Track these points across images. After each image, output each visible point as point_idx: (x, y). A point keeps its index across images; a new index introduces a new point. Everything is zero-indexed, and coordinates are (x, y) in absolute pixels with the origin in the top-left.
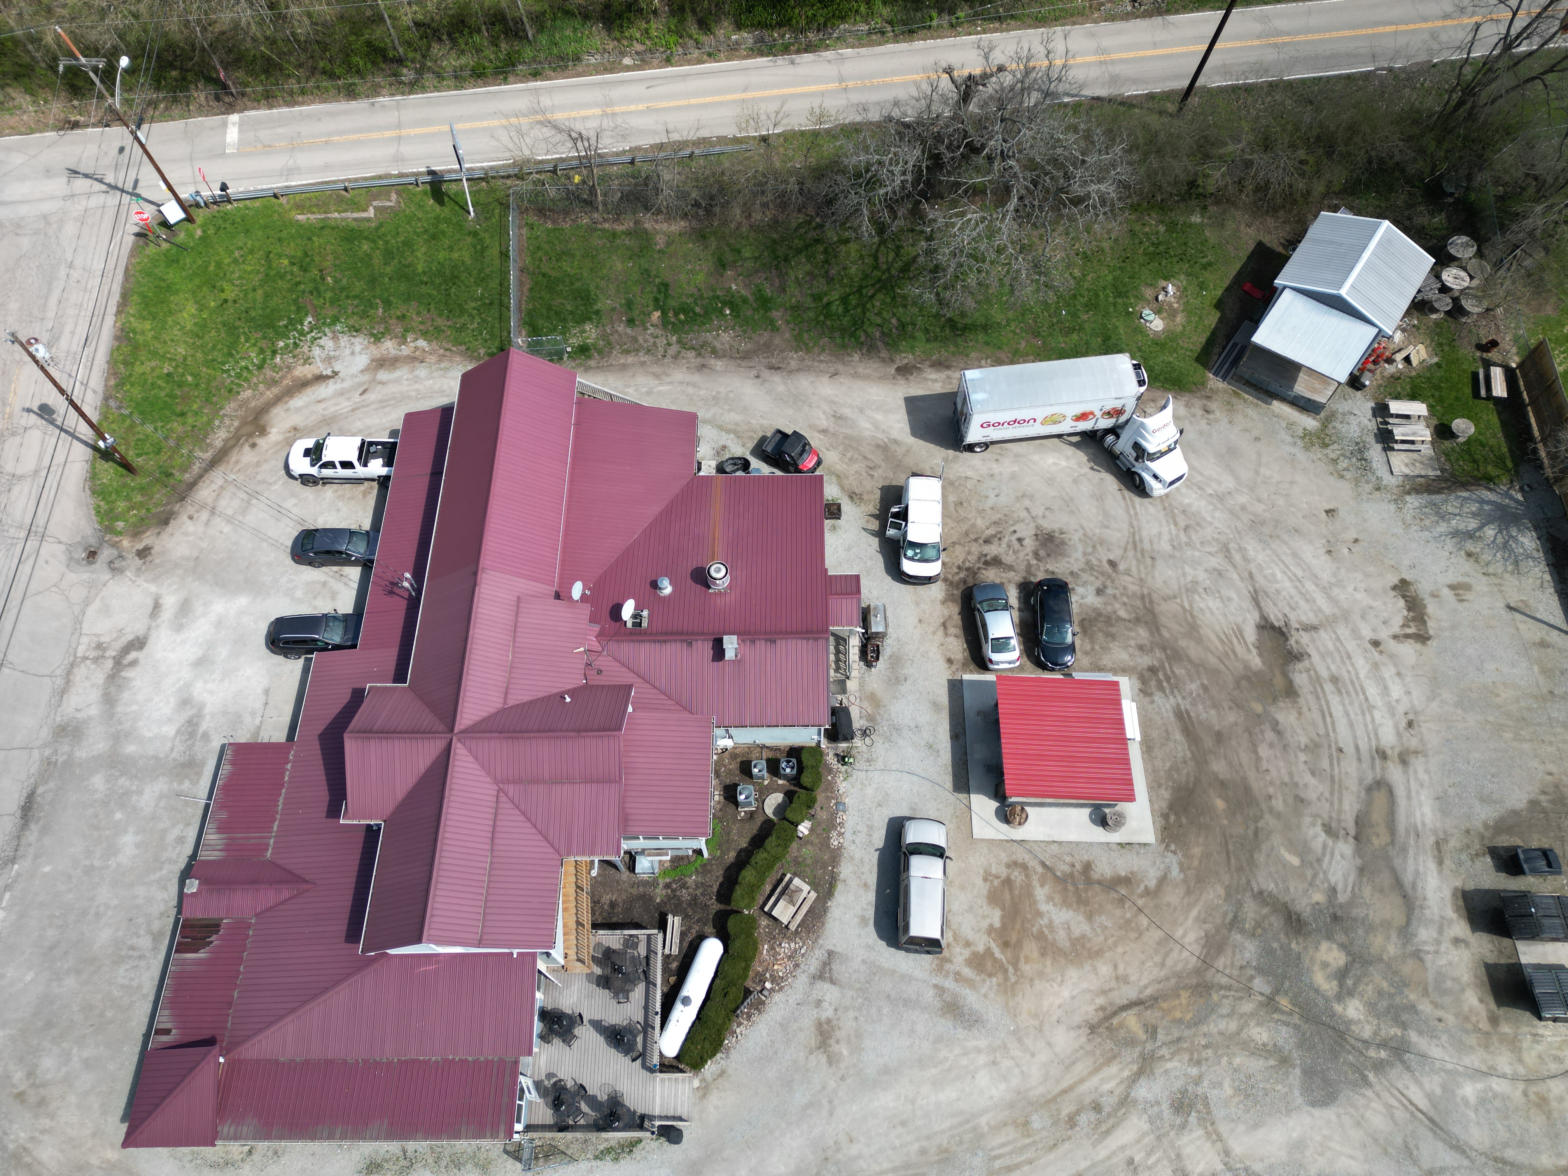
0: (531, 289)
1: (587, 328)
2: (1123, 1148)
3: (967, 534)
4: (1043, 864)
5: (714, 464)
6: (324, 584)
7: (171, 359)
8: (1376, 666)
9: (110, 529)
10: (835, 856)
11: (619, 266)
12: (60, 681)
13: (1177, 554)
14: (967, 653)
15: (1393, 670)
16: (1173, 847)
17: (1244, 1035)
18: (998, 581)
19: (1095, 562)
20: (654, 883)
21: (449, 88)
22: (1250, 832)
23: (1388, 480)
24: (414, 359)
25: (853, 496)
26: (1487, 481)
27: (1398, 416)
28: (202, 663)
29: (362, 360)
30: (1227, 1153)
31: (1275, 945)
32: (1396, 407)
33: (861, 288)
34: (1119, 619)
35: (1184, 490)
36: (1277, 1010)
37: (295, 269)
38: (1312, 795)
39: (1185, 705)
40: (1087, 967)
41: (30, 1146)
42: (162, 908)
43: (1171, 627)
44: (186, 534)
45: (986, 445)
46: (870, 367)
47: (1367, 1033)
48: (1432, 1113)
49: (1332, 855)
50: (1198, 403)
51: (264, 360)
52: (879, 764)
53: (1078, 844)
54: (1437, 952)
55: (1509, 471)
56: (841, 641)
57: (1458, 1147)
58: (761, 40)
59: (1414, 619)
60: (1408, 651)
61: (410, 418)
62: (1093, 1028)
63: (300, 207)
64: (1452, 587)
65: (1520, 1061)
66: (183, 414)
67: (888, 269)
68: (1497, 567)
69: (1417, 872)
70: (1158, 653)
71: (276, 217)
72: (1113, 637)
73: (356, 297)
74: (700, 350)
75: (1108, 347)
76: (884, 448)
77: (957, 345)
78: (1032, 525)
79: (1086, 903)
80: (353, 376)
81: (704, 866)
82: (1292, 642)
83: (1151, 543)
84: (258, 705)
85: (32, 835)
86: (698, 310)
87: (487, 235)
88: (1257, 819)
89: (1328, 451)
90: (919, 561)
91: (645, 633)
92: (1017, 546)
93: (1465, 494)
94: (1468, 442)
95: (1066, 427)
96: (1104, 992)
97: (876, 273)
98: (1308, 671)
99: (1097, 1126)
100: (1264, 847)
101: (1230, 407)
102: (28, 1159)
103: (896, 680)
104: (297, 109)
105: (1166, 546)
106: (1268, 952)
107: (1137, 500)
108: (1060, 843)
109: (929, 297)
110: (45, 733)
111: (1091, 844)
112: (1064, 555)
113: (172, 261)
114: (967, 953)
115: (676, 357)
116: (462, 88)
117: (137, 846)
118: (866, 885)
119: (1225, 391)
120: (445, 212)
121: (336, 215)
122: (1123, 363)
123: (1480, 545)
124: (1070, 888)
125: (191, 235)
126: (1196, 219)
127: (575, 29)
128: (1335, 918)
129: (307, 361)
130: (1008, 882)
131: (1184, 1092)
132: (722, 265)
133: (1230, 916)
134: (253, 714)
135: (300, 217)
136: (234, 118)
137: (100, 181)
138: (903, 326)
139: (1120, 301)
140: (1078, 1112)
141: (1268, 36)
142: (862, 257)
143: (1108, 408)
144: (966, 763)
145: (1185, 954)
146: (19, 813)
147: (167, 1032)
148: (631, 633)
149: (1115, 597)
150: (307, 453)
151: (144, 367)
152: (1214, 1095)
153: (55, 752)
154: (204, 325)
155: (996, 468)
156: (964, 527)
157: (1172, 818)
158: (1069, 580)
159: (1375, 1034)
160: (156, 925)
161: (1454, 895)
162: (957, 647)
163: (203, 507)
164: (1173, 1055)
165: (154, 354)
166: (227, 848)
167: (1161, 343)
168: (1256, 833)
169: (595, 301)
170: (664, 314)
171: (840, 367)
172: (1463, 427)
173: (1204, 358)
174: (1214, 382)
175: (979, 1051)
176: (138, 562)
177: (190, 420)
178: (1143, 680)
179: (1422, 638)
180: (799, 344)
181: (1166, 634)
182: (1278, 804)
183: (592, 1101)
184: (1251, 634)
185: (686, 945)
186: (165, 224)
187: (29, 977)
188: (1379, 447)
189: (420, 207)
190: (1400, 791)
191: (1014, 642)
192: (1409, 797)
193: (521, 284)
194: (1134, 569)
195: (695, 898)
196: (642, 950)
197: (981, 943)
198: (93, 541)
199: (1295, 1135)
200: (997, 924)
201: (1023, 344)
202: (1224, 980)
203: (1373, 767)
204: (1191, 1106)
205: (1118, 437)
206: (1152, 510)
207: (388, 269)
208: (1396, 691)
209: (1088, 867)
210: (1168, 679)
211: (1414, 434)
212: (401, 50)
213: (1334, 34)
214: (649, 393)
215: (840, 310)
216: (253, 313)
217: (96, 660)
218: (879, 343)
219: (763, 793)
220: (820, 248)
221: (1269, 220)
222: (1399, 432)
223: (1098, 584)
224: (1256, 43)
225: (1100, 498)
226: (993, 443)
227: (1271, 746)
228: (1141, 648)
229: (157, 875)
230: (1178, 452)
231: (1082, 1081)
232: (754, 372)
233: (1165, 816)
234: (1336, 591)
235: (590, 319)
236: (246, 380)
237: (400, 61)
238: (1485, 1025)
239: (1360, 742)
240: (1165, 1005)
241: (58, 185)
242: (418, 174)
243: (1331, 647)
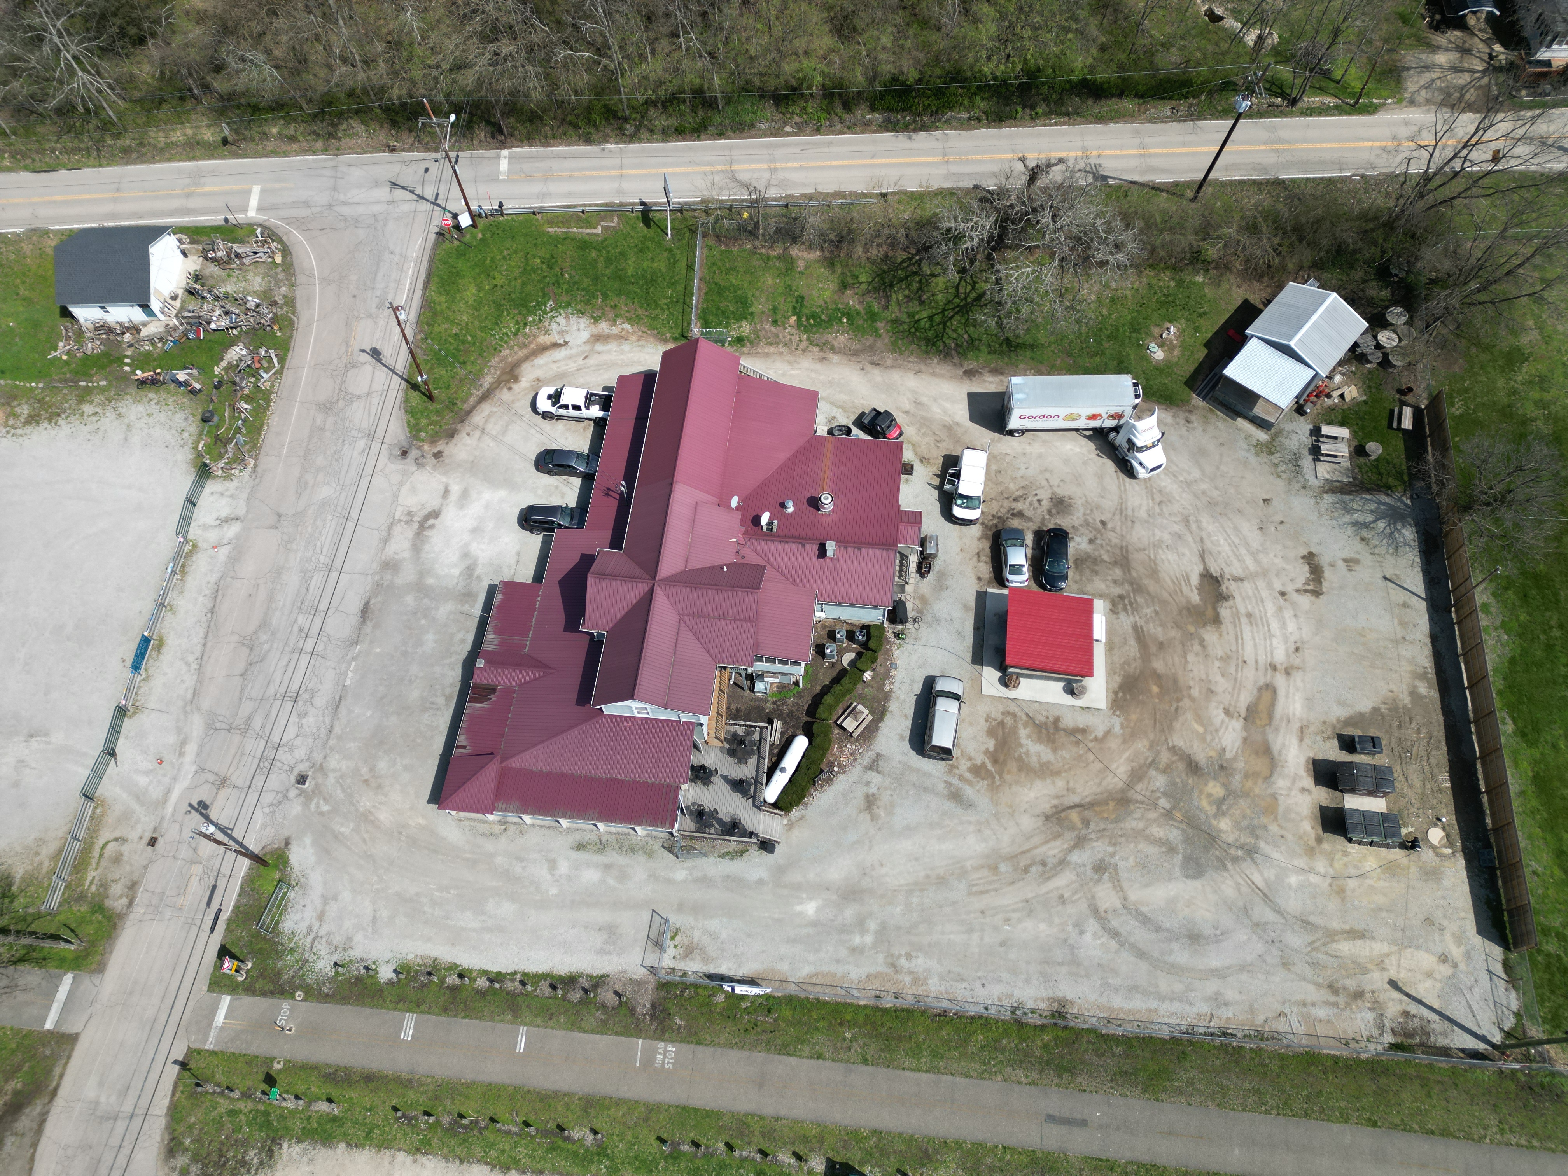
0: (706, 294)
1: (744, 324)
2: (1057, 888)
3: (1002, 493)
4: (1027, 715)
5: (826, 429)
6: (557, 487)
7: (458, 324)
8: (1280, 609)
9: (416, 437)
10: (887, 696)
11: (770, 281)
12: (384, 534)
13: (1151, 520)
14: (992, 575)
15: (1292, 613)
16: (1118, 713)
17: (1148, 832)
18: (1020, 528)
19: (1091, 521)
20: (765, 700)
21: (658, 141)
22: (1173, 709)
23: (1313, 481)
24: (621, 337)
25: (923, 460)
26: (1387, 489)
27: (1327, 437)
28: (476, 531)
29: (585, 335)
30: (1125, 899)
31: (1178, 780)
32: (1326, 430)
33: (944, 310)
34: (1103, 561)
35: (1162, 476)
36: (1172, 819)
37: (544, 266)
38: (1219, 689)
39: (1141, 622)
40: (1049, 781)
41: (373, 810)
42: (451, 681)
43: (1139, 570)
44: (465, 445)
45: (1023, 432)
46: (944, 369)
47: (1231, 839)
48: (1266, 891)
49: (1227, 728)
50: (1182, 415)
51: (518, 329)
52: (923, 641)
53: (1053, 704)
54: (1288, 795)
55: (1405, 483)
56: (904, 557)
57: (1279, 911)
58: (887, 121)
59: (1313, 580)
60: (1305, 601)
61: (622, 379)
62: (1047, 818)
63: (550, 223)
64: (1346, 561)
65: (1331, 866)
66: (464, 363)
67: (965, 298)
68: (1383, 550)
69: (1284, 745)
70: (1127, 587)
71: (533, 228)
72: (1097, 573)
73: (583, 289)
74: (822, 346)
75: (1120, 369)
76: (949, 428)
77: (1010, 358)
78: (1050, 491)
79: (1053, 742)
80: (578, 346)
81: (799, 693)
82: (1224, 587)
83: (1133, 510)
84: (513, 561)
85: (368, 628)
86: (823, 317)
87: (678, 252)
88: (1179, 700)
89: (1272, 458)
90: (966, 508)
91: (774, 535)
92: (1036, 504)
93: (1369, 497)
94: (1377, 460)
95: (1081, 423)
96: (1058, 797)
97: (957, 301)
98: (1231, 608)
99: (1042, 875)
100: (1181, 719)
101: (1206, 420)
102: (372, 818)
103: (940, 587)
104: (549, 149)
105: (1143, 514)
106: (1174, 784)
107: (1127, 480)
108: (1041, 703)
109: (992, 323)
110: (375, 566)
111: (1062, 705)
112: (1069, 514)
113: (461, 254)
114: (969, 764)
115: (805, 350)
116: (667, 141)
117: (436, 642)
118: (906, 716)
119: (1204, 408)
120: (651, 233)
121: (575, 230)
122: (1127, 380)
123: (1373, 533)
124: (1044, 731)
125: (475, 238)
126: (1199, 279)
127: (753, 104)
128: (1222, 767)
129: (547, 332)
130: (1002, 724)
131: (1102, 861)
132: (844, 286)
133: (1150, 759)
134: (509, 567)
135: (550, 230)
136: (505, 152)
137: (412, 192)
138: (972, 340)
139: (1134, 335)
140: (1031, 865)
141: (1272, 143)
142: (947, 288)
143: (1112, 412)
144: (982, 646)
145: (1116, 779)
146: (359, 614)
147: (464, 747)
148: (765, 534)
149: (1102, 546)
150: (550, 397)
151: (441, 328)
152: (1121, 864)
153: (382, 578)
154: (480, 302)
155: (1028, 449)
156: (1000, 489)
157: (1120, 695)
158: (1070, 531)
159: (1237, 840)
160: (448, 691)
161: (1307, 761)
162: (986, 570)
163: (476, 427)
164: (1098, 839)
165: (447, 319)
166: (500, 644)
167: (1161, 369)
168: (1177, 709)
169: (751, 306)
170: (799, 318)
171: (923, 367)
172: (1374, 448)
173: (1192, 382)
174: (1197, 401)
175: (970, 823)
176: (434, 461)
177: (469, 368)
178: (1114, 604)
179: (1317, 593)
180: (894, 348)
181: (1134, 574)
182: (1195, 692)
183: (720, 821)
184: (1195, 580)
185: (784, 740)
186: (457, 227)
187: (369, 714)
188: (1311, 458)
189: (634, 228)
190: (1281, 692)
191: (1025, 569)
192: (1287, 697)
193: (699, 288)
194: (1118, 528)
195: (792, 712)
196: (757, 737)
197: (979, 759)
198: (405, 444)
199: (1172, 893)
200: (991, 748)
201: (1059, 362)
202: (1140, 798)
203: (1265, 675)
204: (1105, 869)
205: (1118, 432)
206: (1137, 488)
207: (608, 271)
208: (1291, 626)
209: (1057, 720)
210: (1131, 604)
211: (1336, 450)
212: (627, 112)
213: (1324, 145)
214: (784, 375)
215: (927, 326)
216: (513, 296)
217: (407, 522)
218: (953, 352)
219: (842, 651)
220: (917, 279)
221: (1255, 283)
222: (1325, 449)
223: (1091, 536)
224: (1262, 147)
225: (1100, 477)
226: (1028, 431)
227: (1197, 654)
228: (1115, 582)
229: (448, 661)
230: (1160, 447)
231: (1036, 847)
232: (861, 366)
233: (1116, 693)
234: (1261, 556)
235: (746, 318)
236: (506, 342)
237: (626, 120)
238: (1312, 842)
239: (1259, 658)
240: (1097, 809)
241: (384, 193)
242: (633, 204)
243: (1250, 593)
